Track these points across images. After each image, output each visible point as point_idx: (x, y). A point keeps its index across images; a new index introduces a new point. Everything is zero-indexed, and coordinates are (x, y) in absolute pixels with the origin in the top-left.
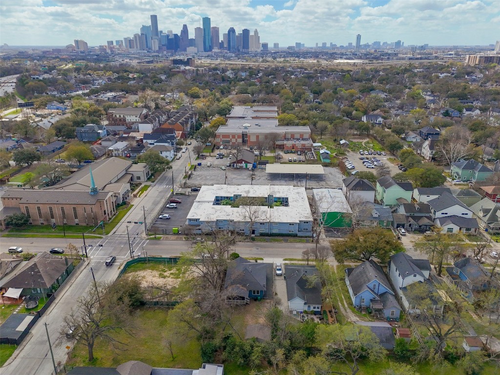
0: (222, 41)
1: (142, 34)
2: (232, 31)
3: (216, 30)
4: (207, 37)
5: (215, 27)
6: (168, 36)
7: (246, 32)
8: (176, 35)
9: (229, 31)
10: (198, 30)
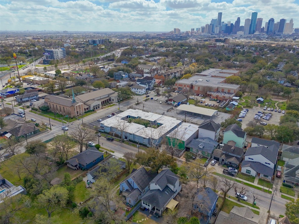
0: (263, 27)
1: (210, 24)
2: (272, 20)
3: (261, 20)
4: (253, 25)
5: (260, 18)
6: (226, 25)
7: (283, 21)
8: (232, 24)
9: (270, 21)
10: (247, 20)
